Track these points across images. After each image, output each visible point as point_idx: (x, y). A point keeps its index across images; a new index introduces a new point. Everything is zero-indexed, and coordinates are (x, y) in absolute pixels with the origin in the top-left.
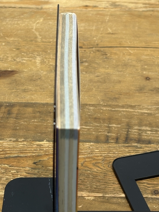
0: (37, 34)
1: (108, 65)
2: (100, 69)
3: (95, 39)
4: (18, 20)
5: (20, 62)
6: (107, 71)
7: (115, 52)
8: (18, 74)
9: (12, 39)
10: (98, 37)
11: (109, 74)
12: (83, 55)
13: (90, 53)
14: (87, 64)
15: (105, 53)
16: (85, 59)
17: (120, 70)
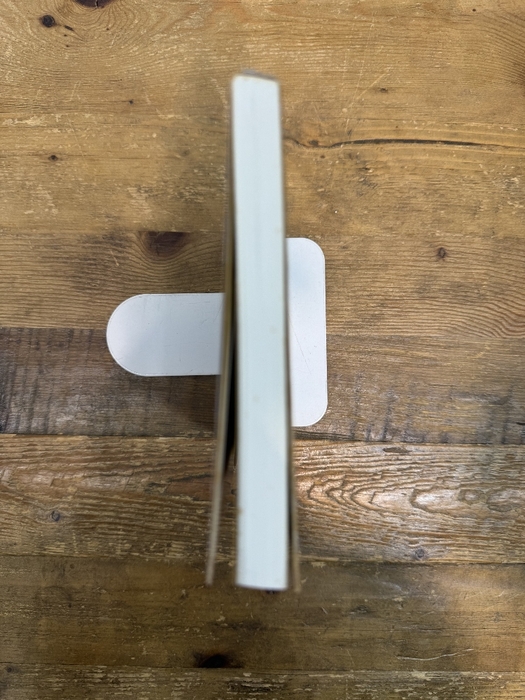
0: (221, 92)
1: (366, 208)
2: (351, 224)
3: (345, 110)
4: (180, 41)
5: (192, 201)
6: (364, 228)
7: (384, 159)
8: (190, 245)
9: (170, 116)
10: (351, 106)
11: (367, 237)
12: (318, 170)
13: (333, 165)
14: (324, 206)
15: (365, 162)
16: (322, 187)
17: (391, 224)
